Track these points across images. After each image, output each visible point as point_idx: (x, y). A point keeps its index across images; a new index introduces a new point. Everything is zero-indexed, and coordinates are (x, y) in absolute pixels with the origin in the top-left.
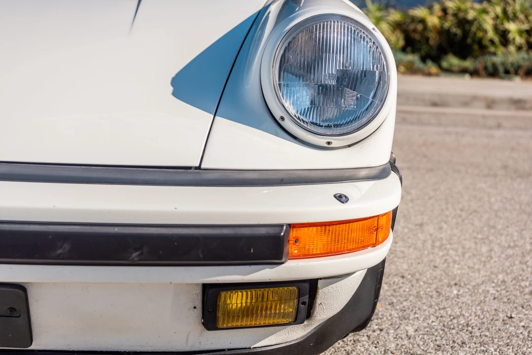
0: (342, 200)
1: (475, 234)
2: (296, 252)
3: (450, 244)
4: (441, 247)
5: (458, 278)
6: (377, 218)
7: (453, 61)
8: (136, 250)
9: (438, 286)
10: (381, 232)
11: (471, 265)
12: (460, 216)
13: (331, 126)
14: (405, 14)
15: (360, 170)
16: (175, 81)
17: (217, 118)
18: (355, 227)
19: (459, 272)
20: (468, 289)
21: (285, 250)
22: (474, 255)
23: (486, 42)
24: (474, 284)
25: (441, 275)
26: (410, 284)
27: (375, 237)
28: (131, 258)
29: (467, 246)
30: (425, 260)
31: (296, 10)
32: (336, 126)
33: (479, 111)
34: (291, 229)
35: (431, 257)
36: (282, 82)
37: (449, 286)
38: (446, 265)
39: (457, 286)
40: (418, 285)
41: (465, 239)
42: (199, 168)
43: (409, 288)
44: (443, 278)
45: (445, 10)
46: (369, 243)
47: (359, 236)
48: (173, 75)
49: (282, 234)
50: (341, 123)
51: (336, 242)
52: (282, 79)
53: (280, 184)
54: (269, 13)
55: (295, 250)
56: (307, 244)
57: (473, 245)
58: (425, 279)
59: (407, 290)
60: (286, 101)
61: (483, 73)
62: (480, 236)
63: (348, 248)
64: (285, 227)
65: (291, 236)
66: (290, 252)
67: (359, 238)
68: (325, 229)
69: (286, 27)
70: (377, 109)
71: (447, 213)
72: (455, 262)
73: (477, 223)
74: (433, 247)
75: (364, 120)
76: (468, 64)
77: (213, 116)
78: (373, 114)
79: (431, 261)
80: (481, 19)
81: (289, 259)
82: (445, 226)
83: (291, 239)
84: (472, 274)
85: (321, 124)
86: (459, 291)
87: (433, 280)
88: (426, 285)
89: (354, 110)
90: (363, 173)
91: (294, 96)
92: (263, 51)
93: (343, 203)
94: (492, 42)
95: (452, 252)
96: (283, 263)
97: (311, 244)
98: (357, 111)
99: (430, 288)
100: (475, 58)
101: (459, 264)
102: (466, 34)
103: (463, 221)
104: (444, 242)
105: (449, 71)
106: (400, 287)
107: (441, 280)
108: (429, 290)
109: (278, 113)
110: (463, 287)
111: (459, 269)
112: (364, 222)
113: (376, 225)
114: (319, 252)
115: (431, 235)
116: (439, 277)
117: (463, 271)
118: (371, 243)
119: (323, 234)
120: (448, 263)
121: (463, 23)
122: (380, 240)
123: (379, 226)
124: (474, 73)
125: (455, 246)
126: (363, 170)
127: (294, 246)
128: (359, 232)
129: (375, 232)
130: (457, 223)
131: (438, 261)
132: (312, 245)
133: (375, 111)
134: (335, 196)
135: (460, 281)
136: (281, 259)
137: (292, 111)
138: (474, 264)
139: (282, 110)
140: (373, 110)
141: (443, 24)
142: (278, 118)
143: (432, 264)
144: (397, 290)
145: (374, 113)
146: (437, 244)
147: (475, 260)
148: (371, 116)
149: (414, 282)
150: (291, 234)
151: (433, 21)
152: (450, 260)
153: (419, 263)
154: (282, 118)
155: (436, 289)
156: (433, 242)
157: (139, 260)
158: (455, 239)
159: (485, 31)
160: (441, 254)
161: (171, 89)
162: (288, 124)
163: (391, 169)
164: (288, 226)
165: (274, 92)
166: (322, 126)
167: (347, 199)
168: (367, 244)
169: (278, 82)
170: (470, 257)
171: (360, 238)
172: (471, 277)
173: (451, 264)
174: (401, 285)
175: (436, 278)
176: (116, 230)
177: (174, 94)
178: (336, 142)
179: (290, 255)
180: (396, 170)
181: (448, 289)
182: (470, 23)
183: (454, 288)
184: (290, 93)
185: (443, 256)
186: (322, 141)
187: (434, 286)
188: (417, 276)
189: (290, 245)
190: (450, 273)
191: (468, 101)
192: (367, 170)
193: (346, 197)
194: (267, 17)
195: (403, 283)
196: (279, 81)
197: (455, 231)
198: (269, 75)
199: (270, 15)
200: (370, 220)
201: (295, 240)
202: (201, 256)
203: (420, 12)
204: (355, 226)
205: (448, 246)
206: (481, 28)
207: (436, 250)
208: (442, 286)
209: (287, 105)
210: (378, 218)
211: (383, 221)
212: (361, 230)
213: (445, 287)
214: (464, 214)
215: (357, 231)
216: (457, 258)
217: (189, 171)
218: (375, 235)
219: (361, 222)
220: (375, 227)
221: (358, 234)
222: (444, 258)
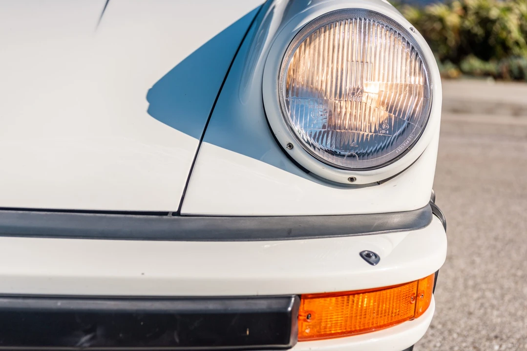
0: (371, 260)
1: (513, 271)
2: (307, 331)
3: (486, 283)
4: (475, 287)
5: (498, 329)
6: (416, 283)
7: (474, 63)
8: (87, 332)
9: (474, 340)
10: (421, 300)
11: (513, 311)
12: (494, 247)
13: (354, 156)
14: (422, 11)
15: (394, 216)
16: (151, 95)
17: (204, 143)
18: (388, 296)
19: (499, 320)
20: (512, 343)
21: (294, 330)
22: (515, 298)
23: (510, 43)
24: (518, 336)
25: (478, 325)
26: (442, 337)
27: (414, 307)
28: (79, 344)
29: (506, 286)
30: (458, 304)
31: (309, 3)
32: (362, 156)
33: (505, 119)
34: (302, 300)
35: (464, 300)
36: (290, 99)
37: (489, 339)
38: (482, 311)
39: (498, 340)
40: (451, 338)
41: (503, 277)
42: (178, 213)
43: (441, 342)
44: (480, 328)
45: (465, 8)
46: (406, 317)
47: (393, 308)
48: (150, 86)
49: (290, 309)
50: (368, 152)
51: (363, 316)
52: (290, 95)
53: (287, 237)
54: (274, 8)
55: (307, 329)
56: (323, 318)
57: (513, 285)
58: (458, 330)
59: (438, 345)
60: (296, 123)
61: (508, 76)
62: (520, 273)
63: (378, 325)
64: (293, 300)
65: (301, 310)
66: (300, 330)
67: (392, 311)
68: (348, 300)
69: (296, 25)
70: (416, 135)
71: (479, 242)
72: (493, 307)
73: (514, 255)
74: (466, 287)
75: (400, 149)
76: (491, 66)
77: (198, 141)
78: (410, 142)
79: (465, 305)
80: (506, 19)
81: (299, 341)
82: (478, 260)
83: (302, 314)
84: (514, 324)
85: (342, 153)
86: (501, 346)
87: (468, 331)
88: (460, 339)
89: (385, 137)
90: (396, 220)
91: (306, 115)
92: (266, 56)
93: (372, 264)
94: (517, 43)
95: (489, 294)
96: (290, 348)
97: (329, 320)
98: (389, 137)
99: (465, 341)
100: (499, 59)
101: (498, 309)
102: (488, 33)
103: (499, 252)
104: (479, 280)
105: (470, 74)
106: (430, 341)
107: (478, 332)
108: (464, 345)
109: (285, 139)
110: (505, 341)
111: (498, 316)
112: (399, 288)
113: (415, 292)
114: (339, 331)
115: (462, 271)
116: (475, 327)
117: (504, 319)
118: (409, 315)
119: (344, 308)
120: (486, 308)
121: (486, 22)
122: (420, 310)
123: (419, 293)
124: (498, 77)
125: (492, 286)
126: (397, 215)
127: (305, 324)
128: (393, 302)
129: (414, 302)
130: (492, 256)
131: (473, 306)
132: (331, 321)
133: (414, 138)
134: (361, 254)
135: (501, 332)
136: (288, 342)
137: (304, 135)
138: (517, 310)
139: (290, 136)
140: (410, 137)
141: (463, 22)
142: (285, 146)
143: (466, 309)
144: (426, 344)
145: (412, 140)
146: (471, 283)
147: (517, 304)
148: (409, 144)
149: (446, 333)
150: (302, 306)
151: (453, 19)
152: (487, 305)
153: (450, 309)
154: (290, 146)
155: (473, 343)
156: (466, 280)
157: (91, 346)
158: (491, 277)
159: (509, 32)
160: (476, 296)
161: (147, 104)
162: (298, 154)
163: (432, 211)
164: (298, 298)
165: (280, 110)
166: (344, 156)
167: (377, 259)
168: (403, 318)
169: (285, 98)
170: (510, 301)
171: (394, 311)
172: (514, 327)
173: (489, 310)
174: (430, 338)
175: (471, 329)
176: (59, 304)
177: (151, 111)
178: (361, 178)
179: (299, 335)
180: (438, 214)
181: (487, 344)
182: (493, 22)
183: (494, 342)
184: (302, 111)
185: (478, 299)
186: (342, 177)
187: (470, 340)
188: (449, 326)
189: (300, 322)
190: (488, 322)
191: (492, 108)
192: (402, 215)
193: (376, 256)
194: (272, 13)
195: (433, 335)
196: (287, 96)
197: (491, 267)
198: (274, 88)
199: (276, 10)
200: (407, 286)
201: (306, 315)
202: (177, 340)
203: (438, 10)
204: (388, 294)
205: (484, 286)
206: (505, 28)
207: (470, 291)
208: (480, 339)
209: (296, 128)
210: (418, 283)
211: (423, 287)
212: (395, 300)
213: (484, 340)
214: (499, 245)
215: (390, 300)
216: (495, 302)
217: (165, 217)
218: (414, 305)
219: (395, 289)
220: (414, 294)
221: (391, 305)
222: (481, 301)
